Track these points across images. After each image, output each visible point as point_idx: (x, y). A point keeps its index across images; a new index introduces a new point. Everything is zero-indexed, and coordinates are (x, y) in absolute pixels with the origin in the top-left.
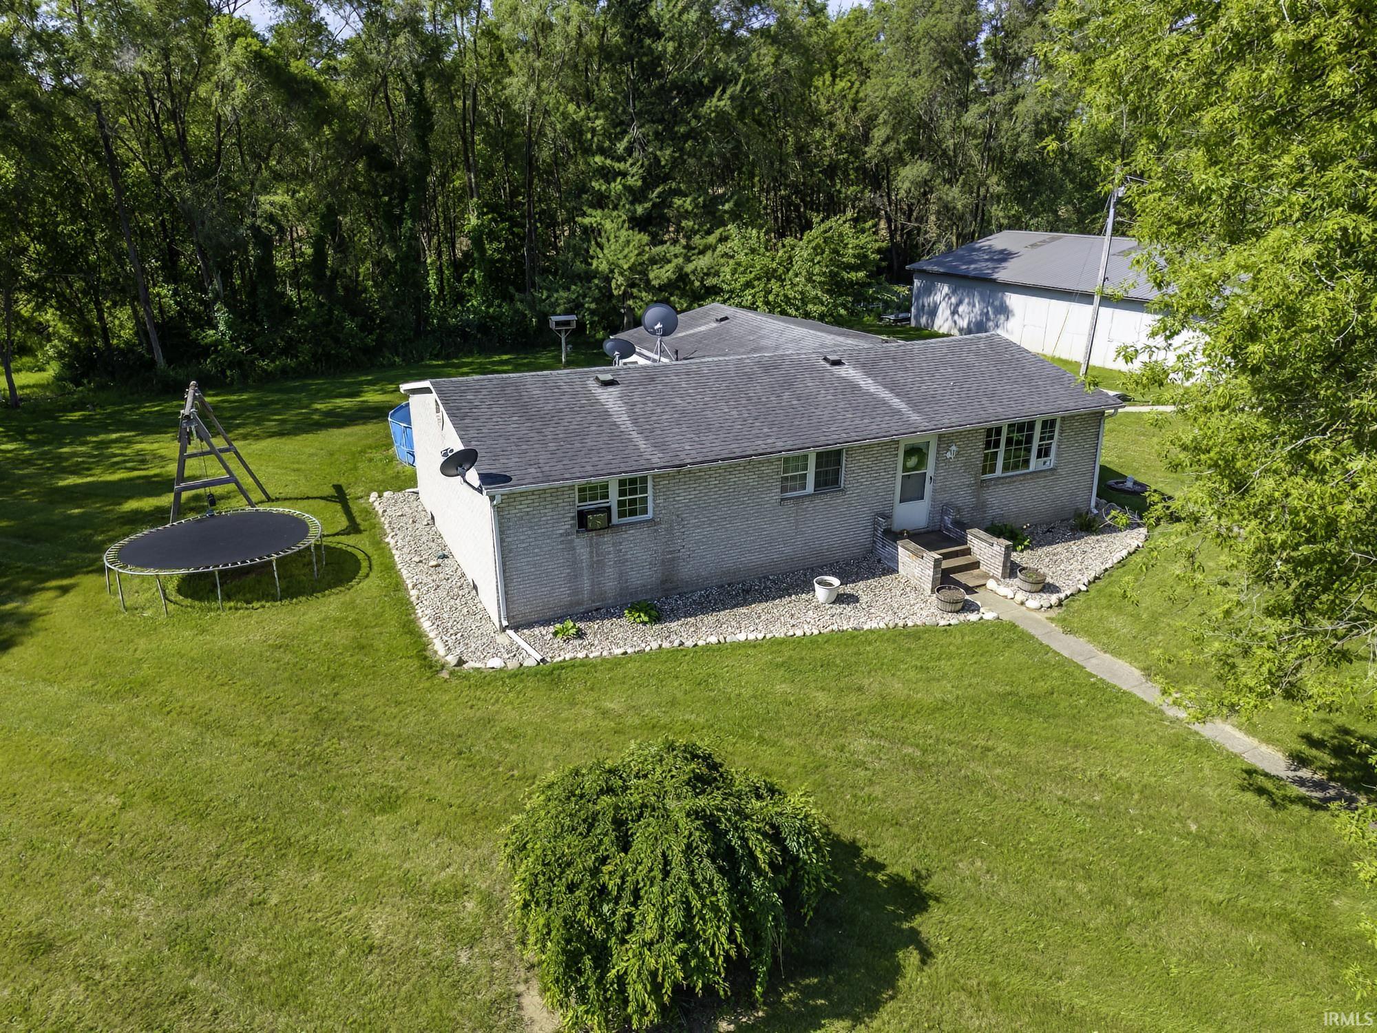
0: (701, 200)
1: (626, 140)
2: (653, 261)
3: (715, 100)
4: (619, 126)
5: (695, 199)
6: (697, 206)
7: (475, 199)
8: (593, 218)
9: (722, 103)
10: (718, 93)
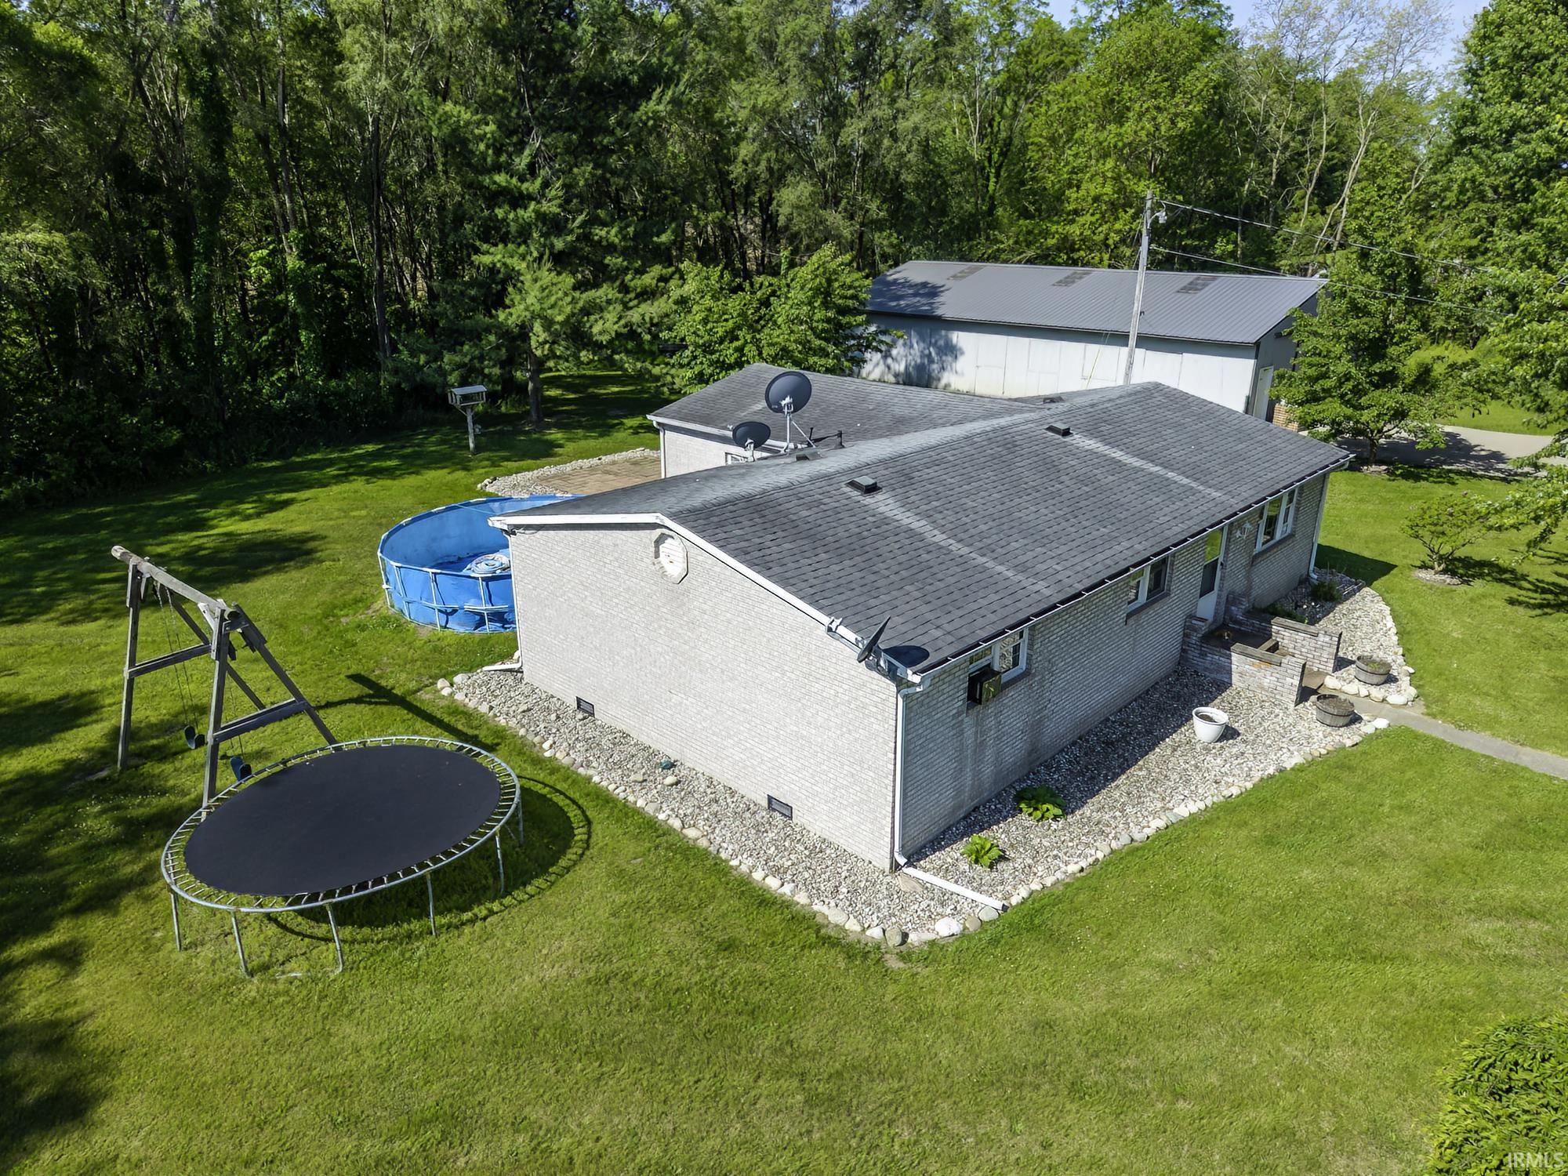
0: (631, 230)
1: (527, 152)
2: (586, 311)
3: (652, 103)
4: (514, 134)
5: (621, 229)
6: (624, 238)
7: (293, 231)
8: (492, 256)
9: (661, 107)
10: (655, 96)
